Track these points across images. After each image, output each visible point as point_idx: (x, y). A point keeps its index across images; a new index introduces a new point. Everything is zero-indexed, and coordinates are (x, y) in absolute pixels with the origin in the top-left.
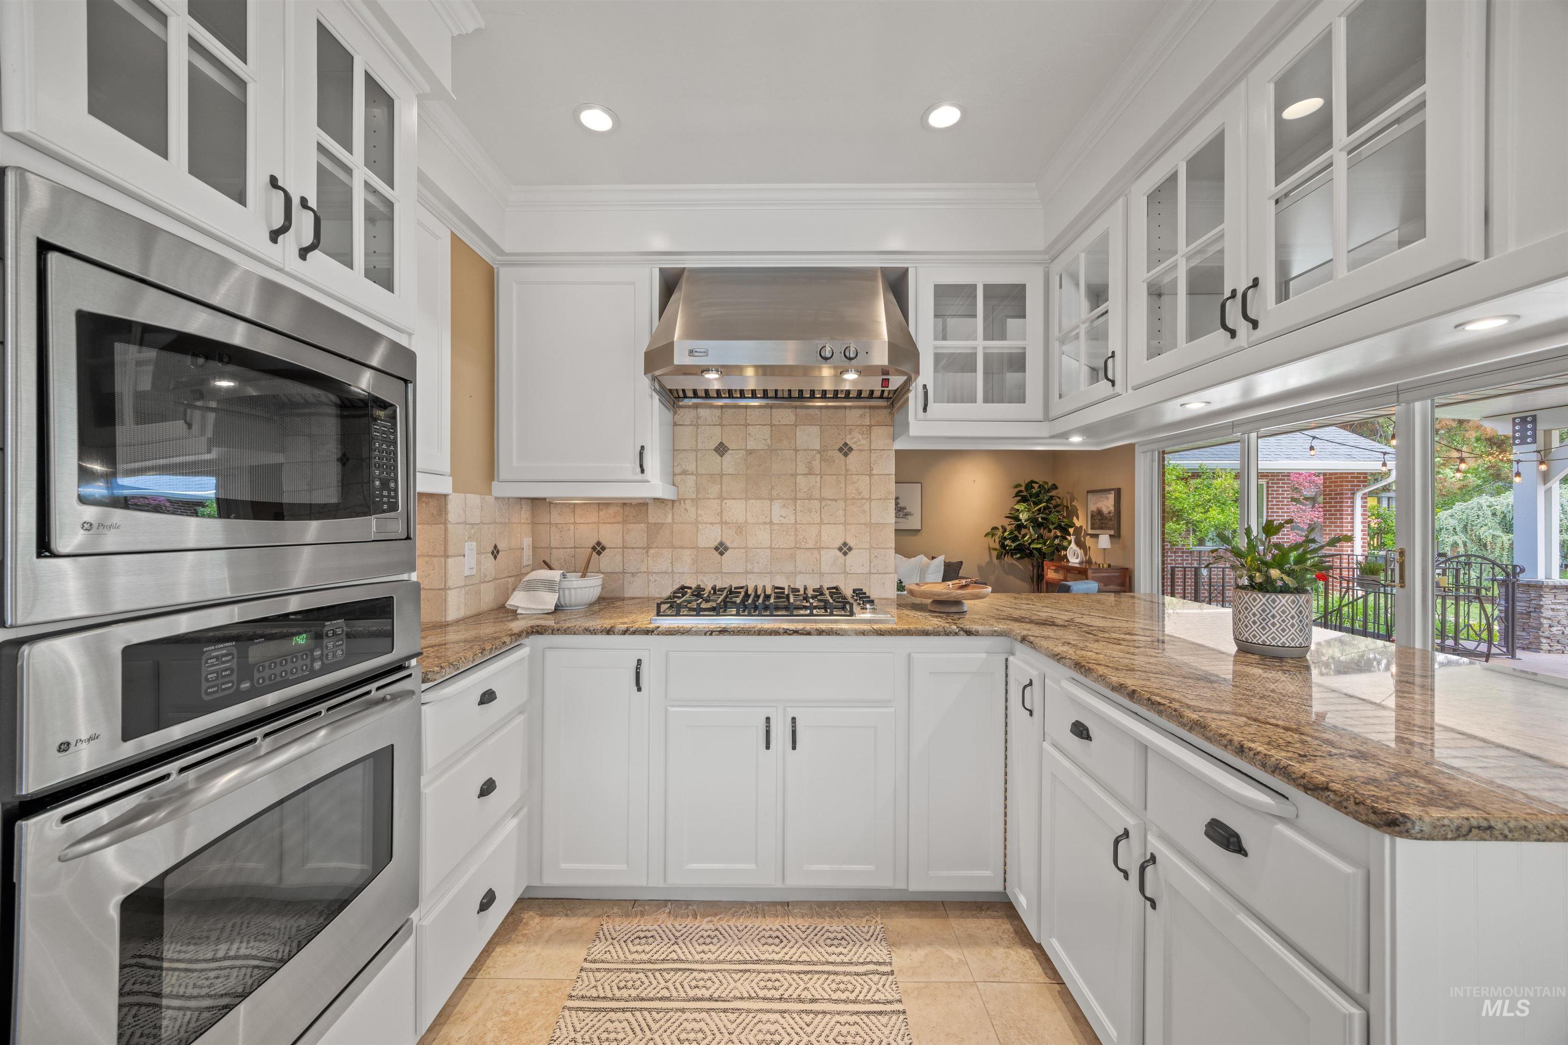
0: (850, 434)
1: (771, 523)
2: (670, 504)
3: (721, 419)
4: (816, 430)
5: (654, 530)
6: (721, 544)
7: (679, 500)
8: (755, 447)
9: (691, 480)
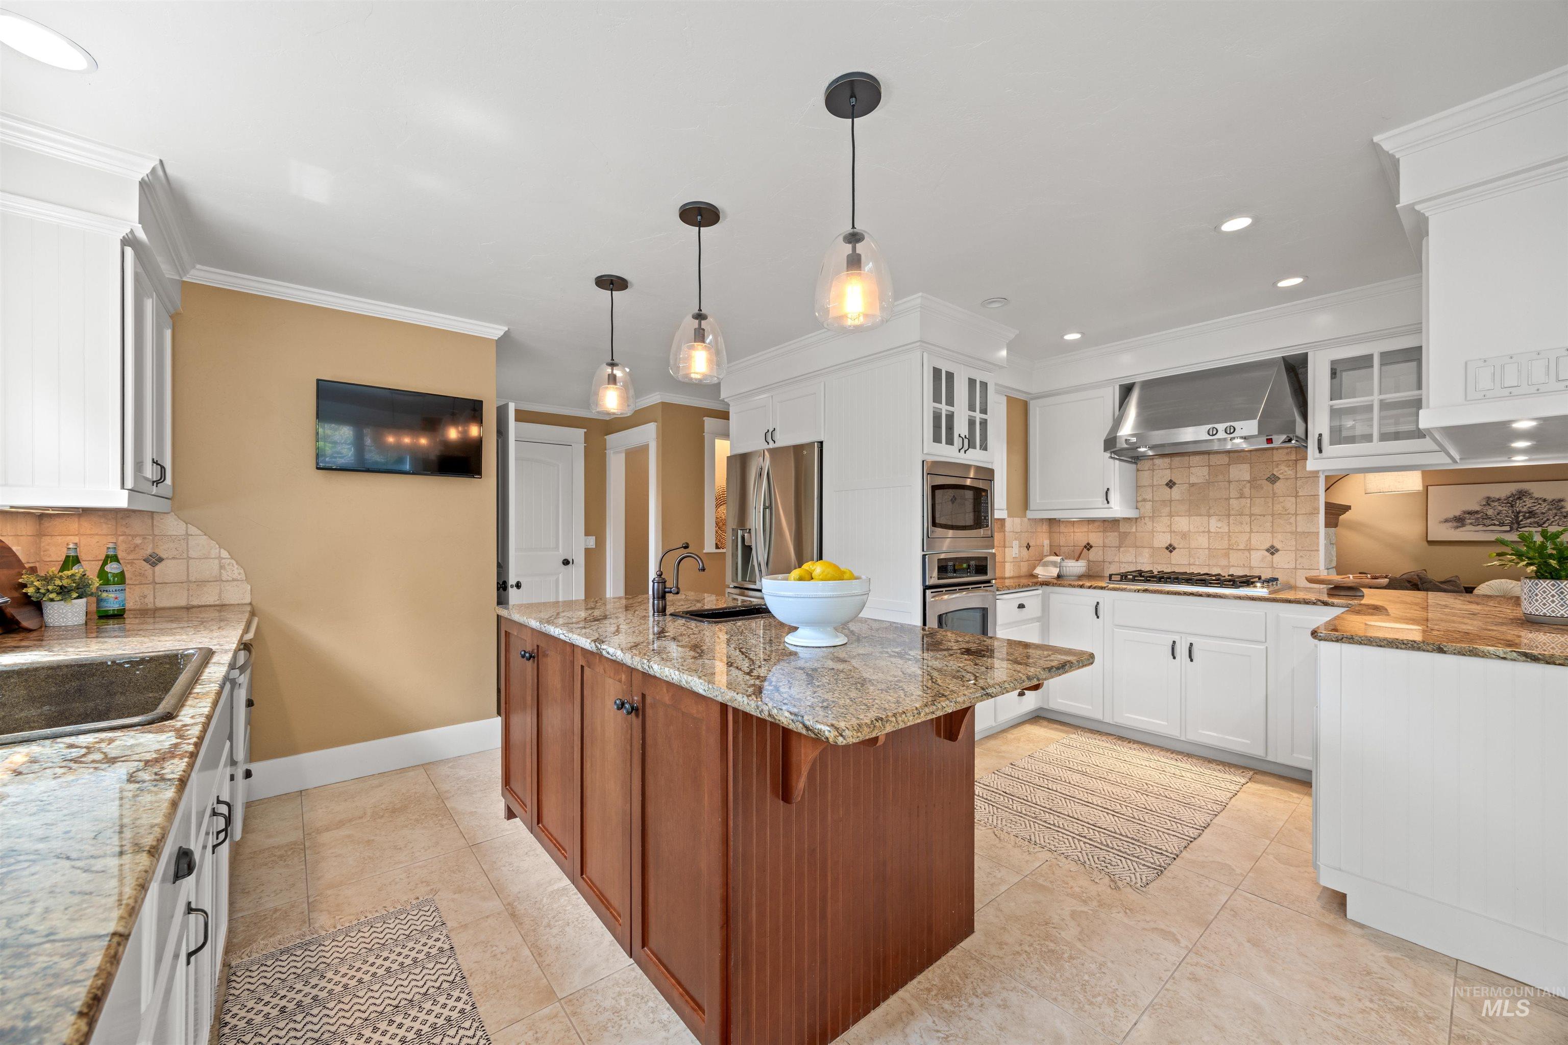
0: (1277, 467)
1: (1209, 532)
2: (1134, 521)
3: (1171, 465)
4: (1246, 467)
5: (1123, 536)
6: (1170, 545)
7: (1140, 518)
8: (1196, 481)
9: (1149, 505)
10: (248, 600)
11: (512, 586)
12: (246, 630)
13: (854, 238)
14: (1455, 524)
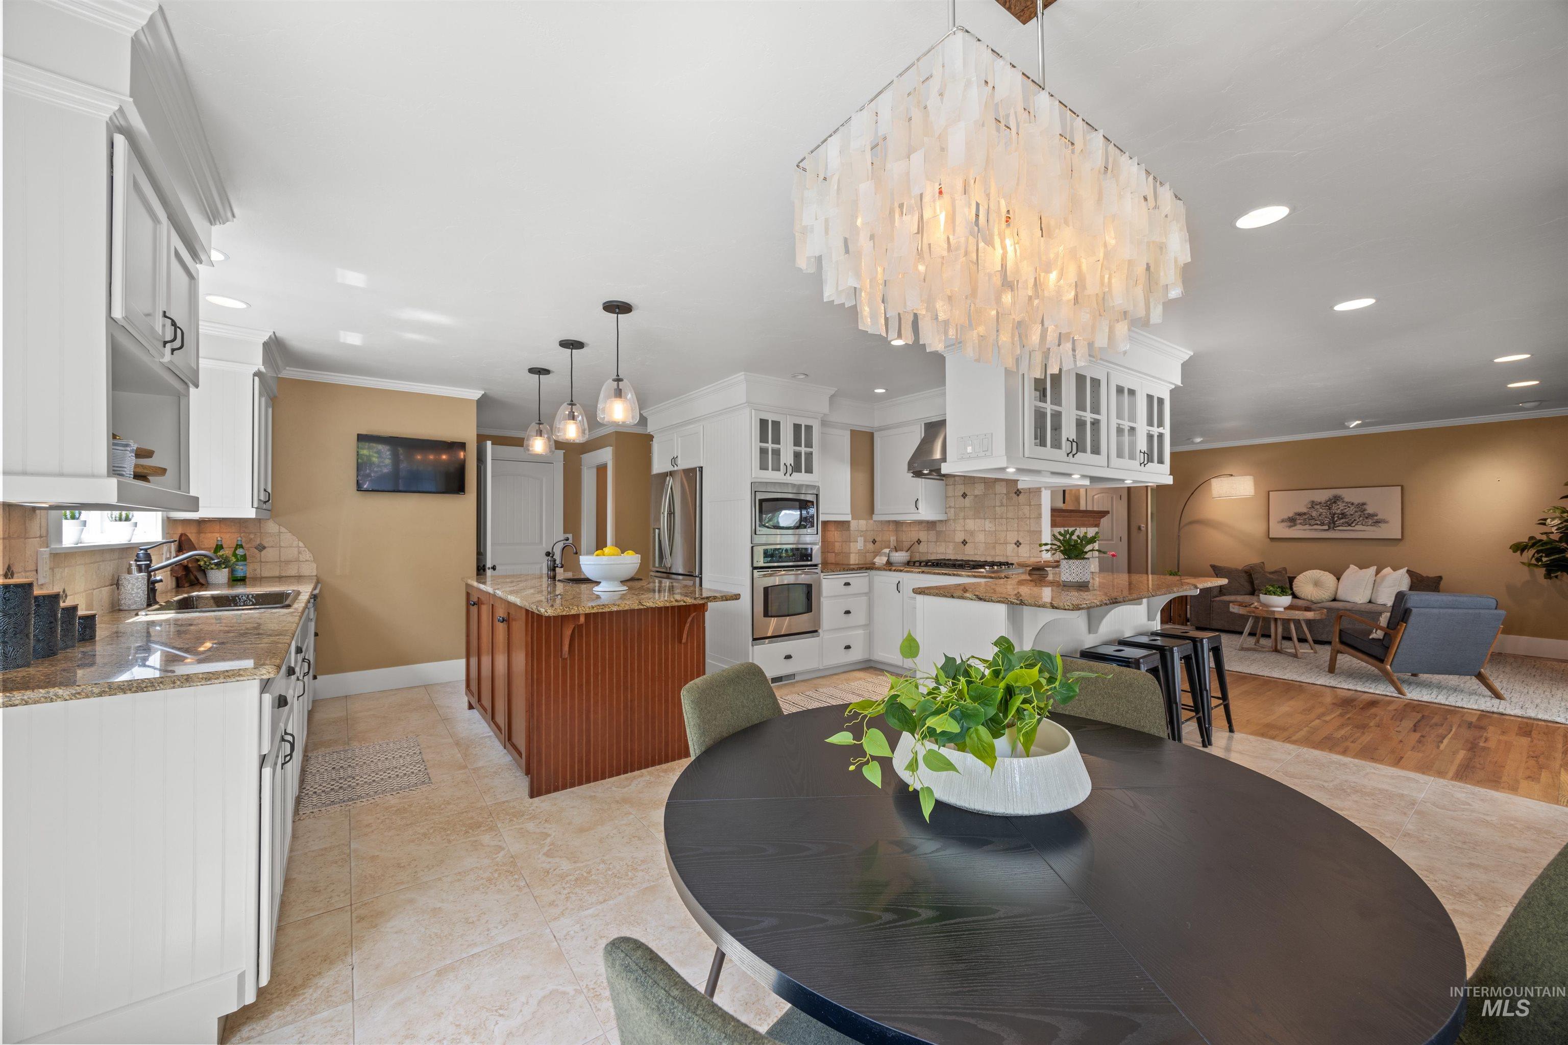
1: (985, 531)
2: (944, 522)
3: (964, 481)
4: (1004, 483)
5: (939, 533)
6: (964, 540)
7: (948, 520)
8: (978, 493)
9: (952, 511)
10: (315, 574)
11: (489, 568)
12: (315, 588)
13: (618, 380)
14: (1289, 524)
